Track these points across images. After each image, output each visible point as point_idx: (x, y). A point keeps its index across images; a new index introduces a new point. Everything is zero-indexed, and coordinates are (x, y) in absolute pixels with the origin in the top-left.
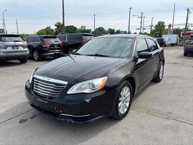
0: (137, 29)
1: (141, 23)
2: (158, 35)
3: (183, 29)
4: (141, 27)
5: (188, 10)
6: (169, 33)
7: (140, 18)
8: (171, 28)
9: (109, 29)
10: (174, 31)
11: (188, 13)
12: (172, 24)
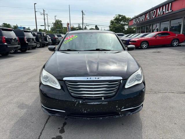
0: (41, 26)
1: (44, 20)
2: (58, 32)
3: (76, 28)
4: (45, 24)
5: (82, 12)
6: (69, 30)
7: (42, 15)
8: (69, 26)
9: (4, 24)
10: (71, 29)
11: (83, 14)
12: (69, 23)
